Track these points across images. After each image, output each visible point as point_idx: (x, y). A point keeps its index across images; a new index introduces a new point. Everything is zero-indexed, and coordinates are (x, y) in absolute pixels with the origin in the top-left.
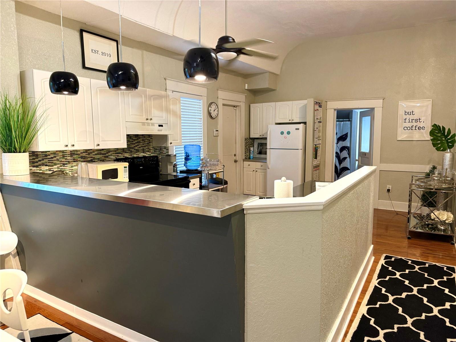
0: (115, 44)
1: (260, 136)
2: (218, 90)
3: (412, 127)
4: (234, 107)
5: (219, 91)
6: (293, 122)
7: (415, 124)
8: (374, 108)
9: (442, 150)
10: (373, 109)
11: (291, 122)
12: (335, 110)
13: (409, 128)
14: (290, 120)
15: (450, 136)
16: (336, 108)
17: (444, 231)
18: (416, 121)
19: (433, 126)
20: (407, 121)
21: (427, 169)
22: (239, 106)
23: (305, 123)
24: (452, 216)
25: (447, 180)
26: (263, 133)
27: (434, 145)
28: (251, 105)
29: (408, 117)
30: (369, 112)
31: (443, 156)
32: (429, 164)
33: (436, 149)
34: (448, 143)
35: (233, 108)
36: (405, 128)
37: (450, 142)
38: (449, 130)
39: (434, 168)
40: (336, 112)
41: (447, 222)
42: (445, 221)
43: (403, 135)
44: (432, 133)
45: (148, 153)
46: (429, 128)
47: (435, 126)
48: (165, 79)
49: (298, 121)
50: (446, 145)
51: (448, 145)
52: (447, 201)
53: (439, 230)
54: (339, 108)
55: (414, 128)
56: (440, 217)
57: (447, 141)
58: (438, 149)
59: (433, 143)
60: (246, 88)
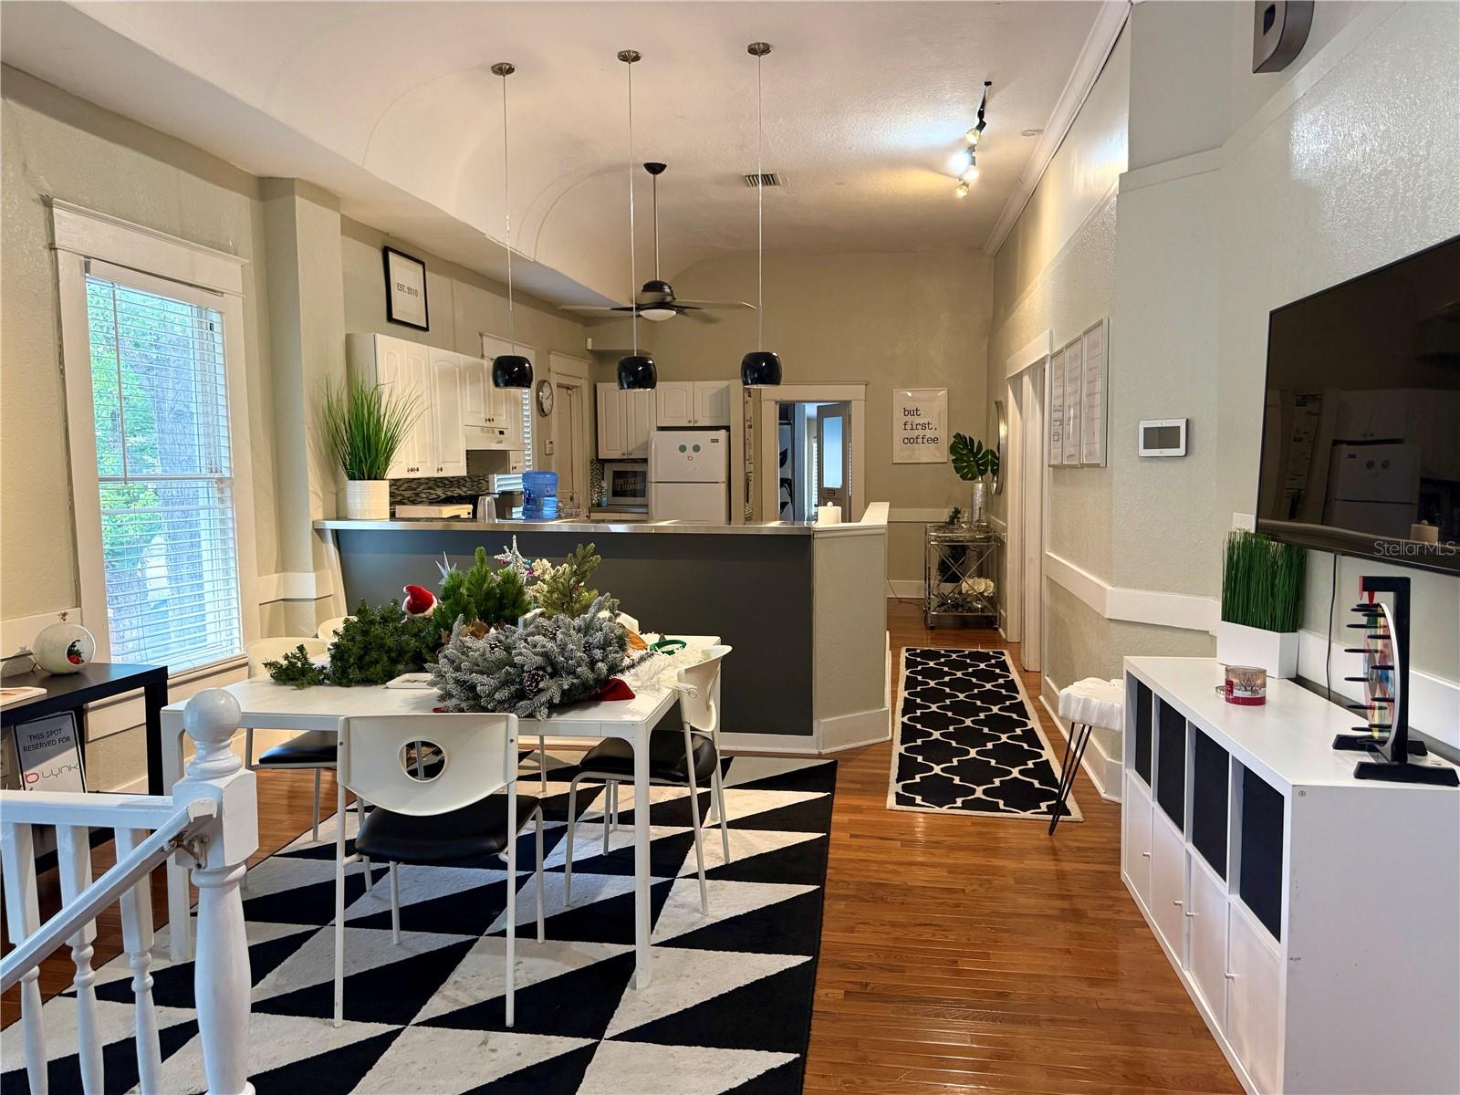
0: (420, 268)
1: (623, 454)
2: (549, 353)
3: (917, 438)
4: (568, 388)
5: (551, 356)
6: (696, 425)
7: (920, 432)
8: (850, 401)
9: (970, 479)
10: (847, 403)
11: (691, 425)
12: (776, 402)
13: (912, 441)
14: (690, 422)
15: (981, 455)
16: (778, 399)
17: (982, 610)
18: (924, 426)
19: (954, 437)
20: (909, 427)
21: (945, 515)
22: (577, 387)
23: (728, 428)
24: (992, 584)
25: (982, 526)
26: (629, 449)
27: (958, 470)
28: (598, 384)
29: (909, 418)
30: (839, 409)
31: (972, 489)
32: (946, 507)
33: (961, 476)
34: (978, 465)
35: (564, 390)
36: (906, 441)
37: (982, 465)
38: (980, 443)
39: (957, 512)
40: (778, 406)
41: (985, 594)
42: (982, 593)
43: (900, 453)
44: (953, 449)
45: (464, 489)
46: (946, 441)
47: (958, 436)
48: (481, 335)
49: (707, 424)
50: (976, 469)
51: (979, 470)
52: (982, 563)
53: (976, 610)
54: (785, 399)
55: (920, 440)
56: (976, 588)
57: (977, 462)
58: (964, 477)
59: (955, 467)
60: (590, 347)
